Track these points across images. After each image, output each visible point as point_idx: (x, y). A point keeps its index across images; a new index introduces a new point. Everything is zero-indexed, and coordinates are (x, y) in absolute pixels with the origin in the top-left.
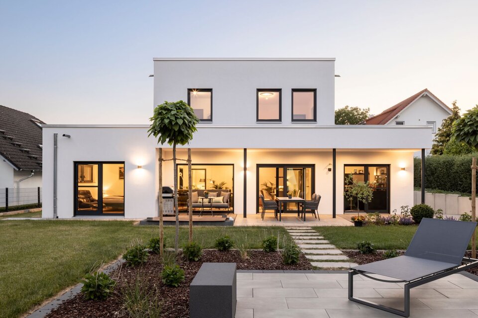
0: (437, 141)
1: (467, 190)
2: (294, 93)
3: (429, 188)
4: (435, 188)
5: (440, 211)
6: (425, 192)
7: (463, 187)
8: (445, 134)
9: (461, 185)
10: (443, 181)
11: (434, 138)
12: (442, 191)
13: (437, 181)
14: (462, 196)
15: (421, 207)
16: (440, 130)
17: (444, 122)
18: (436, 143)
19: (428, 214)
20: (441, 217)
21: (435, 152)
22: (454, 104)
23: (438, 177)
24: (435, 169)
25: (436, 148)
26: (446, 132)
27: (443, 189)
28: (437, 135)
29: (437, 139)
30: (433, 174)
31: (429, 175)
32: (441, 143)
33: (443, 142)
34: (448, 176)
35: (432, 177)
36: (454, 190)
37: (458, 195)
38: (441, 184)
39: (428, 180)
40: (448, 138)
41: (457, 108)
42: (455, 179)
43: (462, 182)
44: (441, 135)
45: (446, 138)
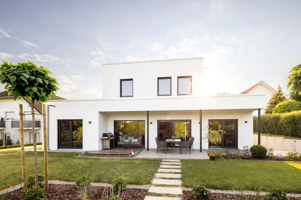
0: (268, 107)
1: (289, 135)
2: (179, 79)
3: (263, 133)
4: (267, 133)
5: (271, 149)
6: (261, 135)
7: (286, 133)
8: (273, 103)
9: (285, 131)
10: (272, 129)
11: (267, 105)
12: (272, 135)
13: (268, 129)
14: (286, 138)
15: (257, 147)
16: (270, 101)
17: (273, 96)
18: (268, 108)
19: (263, 152)
20: (272, 154)
21: (267, 112)
22: (279, 86)
23: (269, 126)
24: (268, 122)
25: (268, 111)
26: (273, 102)
27: (273, 134)
28: (268, 103)
29: (268, 106)
30: (266, 125)
31: (263, 126)
32: (271, 108)
33: (272, 107)
34: (276, 126)
35: (265, 127)
36: (280, 134)
37: (283, 138)
38: (271, 131)
39: (263, 128)
40: (275, 105)
41: (281, 88)
42: (280, 128)
43: (286, 129)
44: (271, 104)
45: (274, 105)
